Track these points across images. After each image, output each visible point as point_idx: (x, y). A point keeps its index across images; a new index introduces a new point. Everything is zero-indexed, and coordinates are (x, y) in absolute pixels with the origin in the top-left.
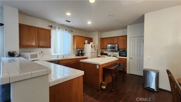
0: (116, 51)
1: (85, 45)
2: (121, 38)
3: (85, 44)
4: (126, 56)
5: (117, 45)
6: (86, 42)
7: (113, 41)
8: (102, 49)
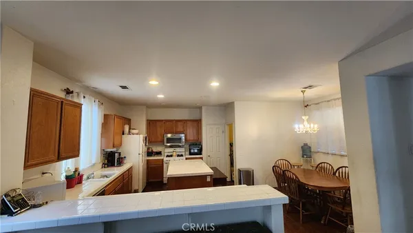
1: (124, 137)
2: (189, 123)
3: (123, 134)
6: (127, 128)
7: (176, 128)
8: (151, 142)
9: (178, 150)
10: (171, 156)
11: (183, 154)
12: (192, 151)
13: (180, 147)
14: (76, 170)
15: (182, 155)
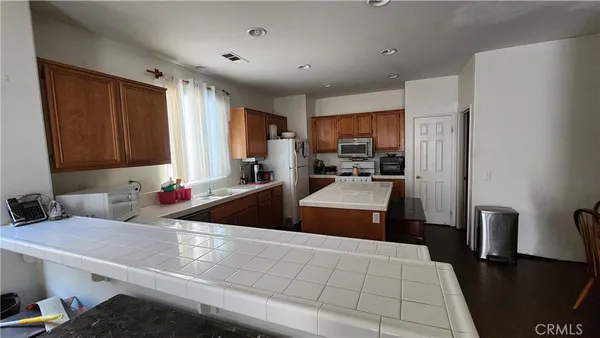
1: (271, 142)
2: (382, 118)
3: (268, 138)
5: (371, 140)
6: (273, 130)
7: (358, 128)
8: (318, 152)
9: (363, 165)
10: (350, 174)
11: (372, 171)
12: (385, 168)
13: (364, 159)
14: (179, 181)
15: (368, 175)
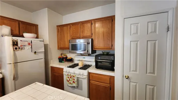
0: (89, 55)
4: (113, 70)
5: (90, 40)
7: (83, 32)
8: (60, 48)
